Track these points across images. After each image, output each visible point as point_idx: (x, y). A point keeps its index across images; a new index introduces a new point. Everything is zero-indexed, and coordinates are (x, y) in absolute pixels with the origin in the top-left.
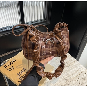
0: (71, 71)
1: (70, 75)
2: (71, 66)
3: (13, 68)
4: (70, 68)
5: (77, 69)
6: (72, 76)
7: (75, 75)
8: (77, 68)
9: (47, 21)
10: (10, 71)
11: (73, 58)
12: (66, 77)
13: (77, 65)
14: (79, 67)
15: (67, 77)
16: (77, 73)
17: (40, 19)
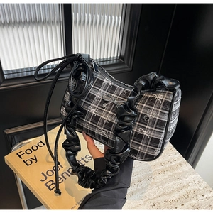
0: (167, 185)
1: (164, 194)
2: (170, 174)
3: (36, 160)
4: (166, 177)
5: (184, 181)
6: (167, 198)
7: (176, 195)
8: (184, 179)
9: (126, 62)
10: (28, 165)
11: (178, 155)
12: (153, 197)
13: (186, 172)
14: (190, 178)
15: (155, 196)
16: (183, 192)
17: (116, 56)
